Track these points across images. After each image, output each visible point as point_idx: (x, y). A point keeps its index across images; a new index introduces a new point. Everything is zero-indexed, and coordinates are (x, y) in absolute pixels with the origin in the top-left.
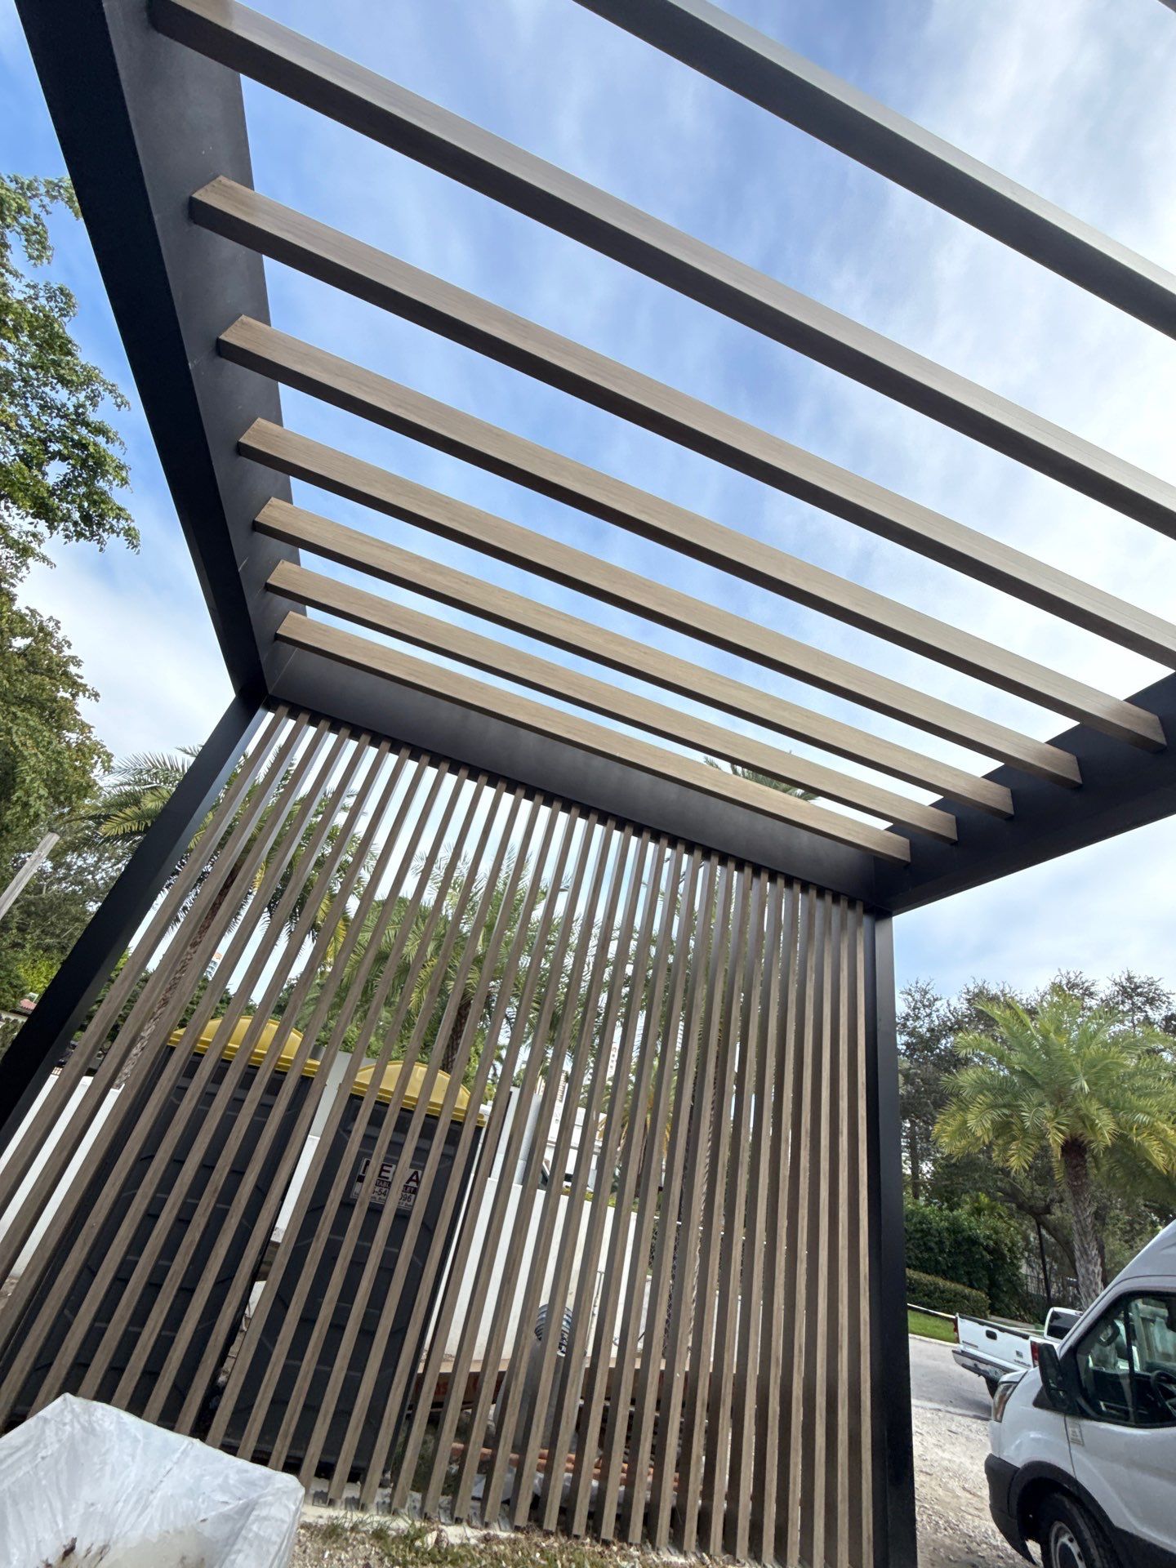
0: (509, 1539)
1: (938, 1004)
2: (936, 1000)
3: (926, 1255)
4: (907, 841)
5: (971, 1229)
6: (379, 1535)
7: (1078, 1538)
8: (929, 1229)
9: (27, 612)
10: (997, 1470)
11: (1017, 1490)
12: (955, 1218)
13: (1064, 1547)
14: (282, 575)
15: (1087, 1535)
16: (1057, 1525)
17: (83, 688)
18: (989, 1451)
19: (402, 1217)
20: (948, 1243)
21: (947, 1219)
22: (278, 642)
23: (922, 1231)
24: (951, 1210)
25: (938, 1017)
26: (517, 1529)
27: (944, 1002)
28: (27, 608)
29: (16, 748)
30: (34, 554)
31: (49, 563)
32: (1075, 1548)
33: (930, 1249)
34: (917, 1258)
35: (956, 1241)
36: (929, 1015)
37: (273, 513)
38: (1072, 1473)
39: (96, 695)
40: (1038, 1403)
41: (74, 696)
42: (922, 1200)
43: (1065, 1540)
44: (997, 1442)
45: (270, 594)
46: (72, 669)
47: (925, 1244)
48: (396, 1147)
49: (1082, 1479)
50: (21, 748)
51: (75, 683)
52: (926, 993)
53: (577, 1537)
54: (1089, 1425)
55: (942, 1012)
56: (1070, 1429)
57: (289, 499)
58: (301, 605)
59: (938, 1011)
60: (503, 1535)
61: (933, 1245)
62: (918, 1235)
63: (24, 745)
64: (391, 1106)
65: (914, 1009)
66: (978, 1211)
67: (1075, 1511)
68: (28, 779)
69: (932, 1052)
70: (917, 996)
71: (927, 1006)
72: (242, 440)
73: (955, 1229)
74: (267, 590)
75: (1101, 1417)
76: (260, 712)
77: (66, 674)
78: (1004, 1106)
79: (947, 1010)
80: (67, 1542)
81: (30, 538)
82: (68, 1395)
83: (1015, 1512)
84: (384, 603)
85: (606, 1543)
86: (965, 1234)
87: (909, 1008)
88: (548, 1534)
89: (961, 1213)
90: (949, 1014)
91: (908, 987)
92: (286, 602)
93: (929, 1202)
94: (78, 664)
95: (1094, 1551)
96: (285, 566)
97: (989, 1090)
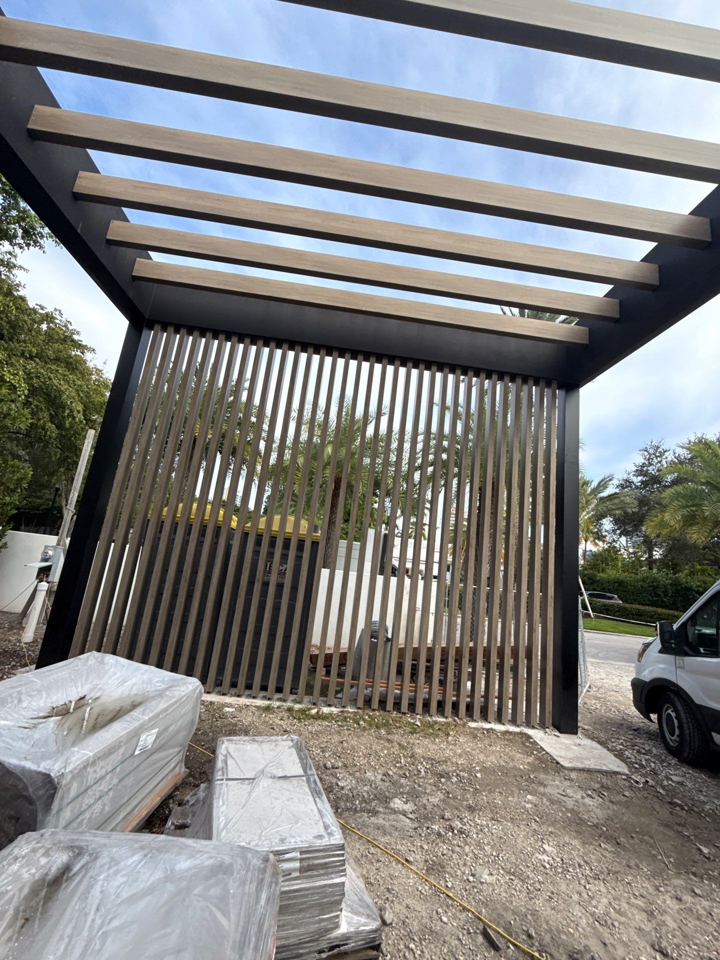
0: (354, 712)
1: (667, 454)
2: (666, 451)
3: (655, 599)
4: (587, 329)
5: (687, 583)
6: (290, 710)
7: (676, 710)
8: (658, 585)
9: (38, 307)
10: (637, 685)
11: (645, 692)
12: (676, 578)
13: (669, 715)
14: (116, 230)
15: (680, 708)
16: (667, 705)
17: (85, 347)
18: (633, 676)
19: (280, 586)
20: (670, 591)
21: (671, 579)
22: (136, 282)
23: (653, 586)
24: (674, 574)
25: (666, 462)
26: (359, 708)
27: (671, 452)
28: (37, 305)
29: (57, 386)
30: (15, 266)
31: (24, 269)
32: (673, 715)
33: (659, 595)
34: (649, 600)
35: (676, 590)
36: (660, 462)
37: (85, 183)
38: (675, 682)
39: (94, 350)
40: (660, 652)
41: (83, 353)
42: (655, 571)
43: (669, 711)
44: (639, 671)
45: (114, 248)
46: (76, 337)
47: (655, 593)
48: (271, 555)
49: (681, 684)
50: (59, 386)
51: (80, 345)
52: (658, 448)
53: (389, 711)
54: (688, 659)
55: (669, 459)
56: (677, 662)
57: (95, 170)
58: (144, 252)
59: (667, 458)
60: (350, 710)
61: (660, 593)
62: (651, 588)
63: (60, 384)
64: (264, 535)
65: (649, 460)
66: (692, 574)
67: (676, 699)
68: (69, 402)
69: (660, 484)
70: (651, 451)
71: (659, 456)
72: (29, 126)
73: (676, 583)
74: (110, 245)
75: (698, 654)
76: (145, 332)
77: (73, 340)
78: (693, 506)
79: (673, 457)
80: (82, 696)
81: (9, 256)
82: (94, 652)
83: (643, 701)
84: (181, 234)
85: (404, 714)
86: (683, 586)
87: (645, 459)
88: (374, 710)
89: (681, 576)
90: (675, 460)
91: (644, 446)
92: (130, 252)
93: (659, 570)
94: (78, 333)
95: (683, 715)
96: (115, 224)
97: (682, 498)
